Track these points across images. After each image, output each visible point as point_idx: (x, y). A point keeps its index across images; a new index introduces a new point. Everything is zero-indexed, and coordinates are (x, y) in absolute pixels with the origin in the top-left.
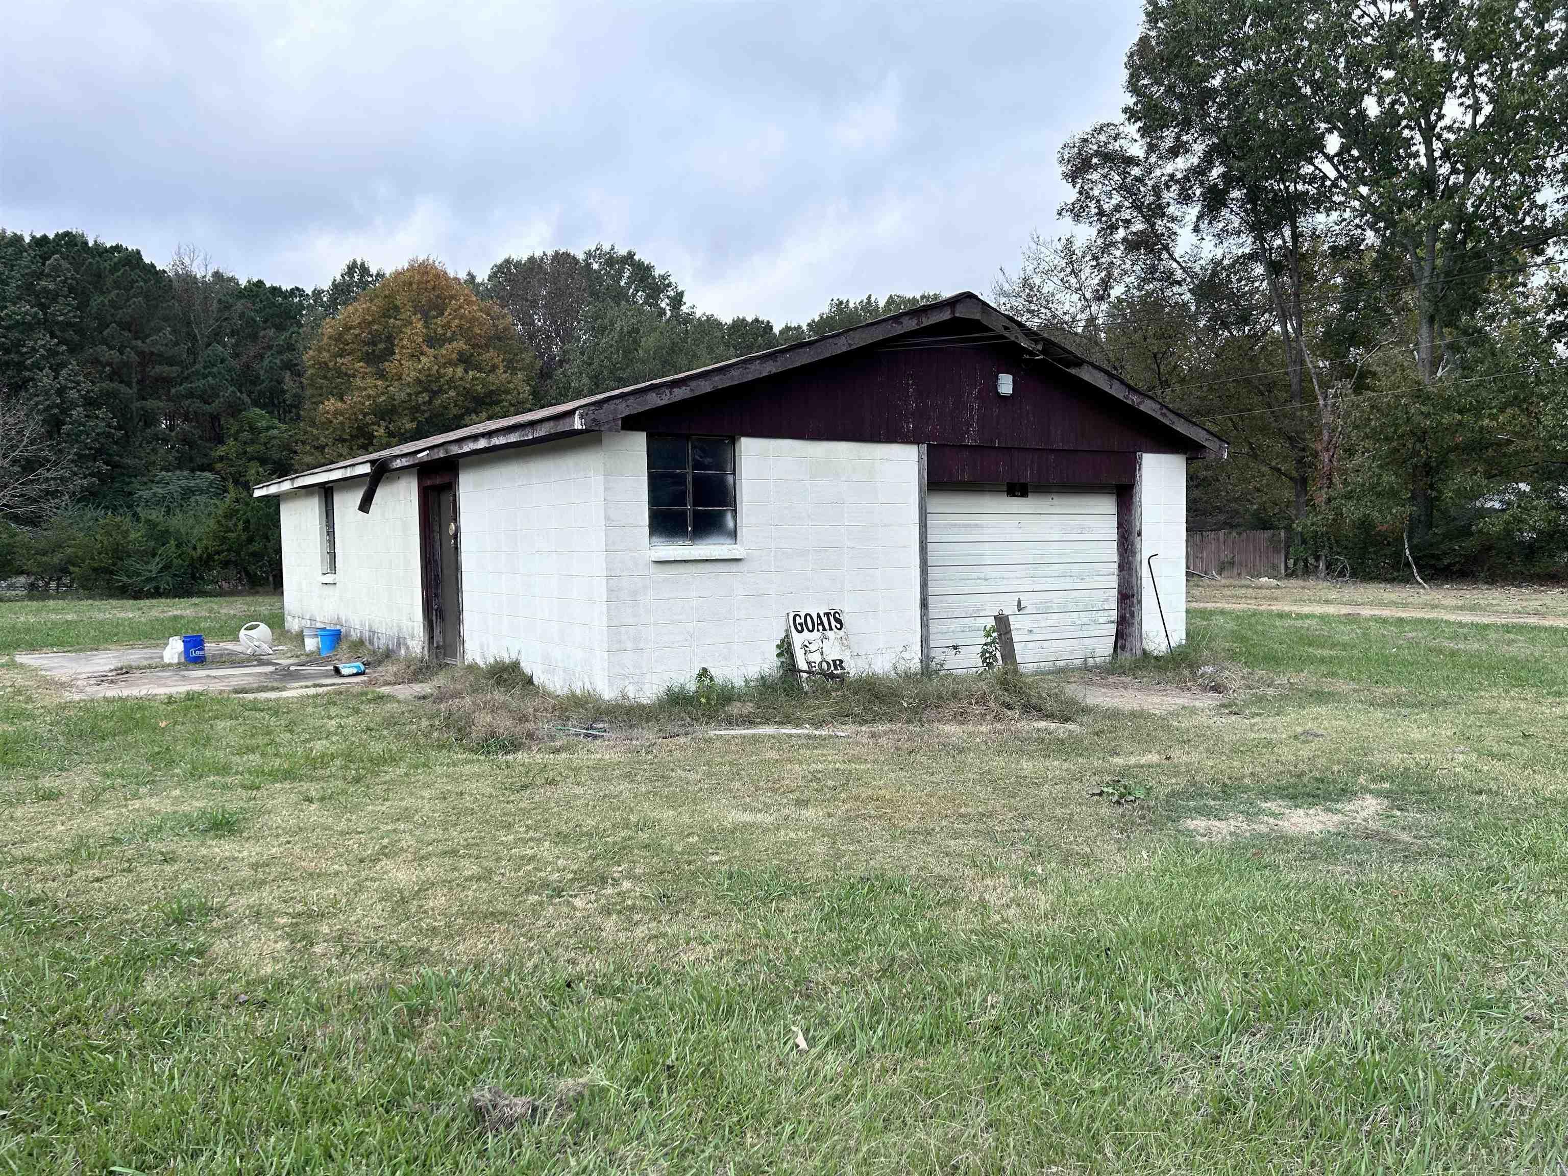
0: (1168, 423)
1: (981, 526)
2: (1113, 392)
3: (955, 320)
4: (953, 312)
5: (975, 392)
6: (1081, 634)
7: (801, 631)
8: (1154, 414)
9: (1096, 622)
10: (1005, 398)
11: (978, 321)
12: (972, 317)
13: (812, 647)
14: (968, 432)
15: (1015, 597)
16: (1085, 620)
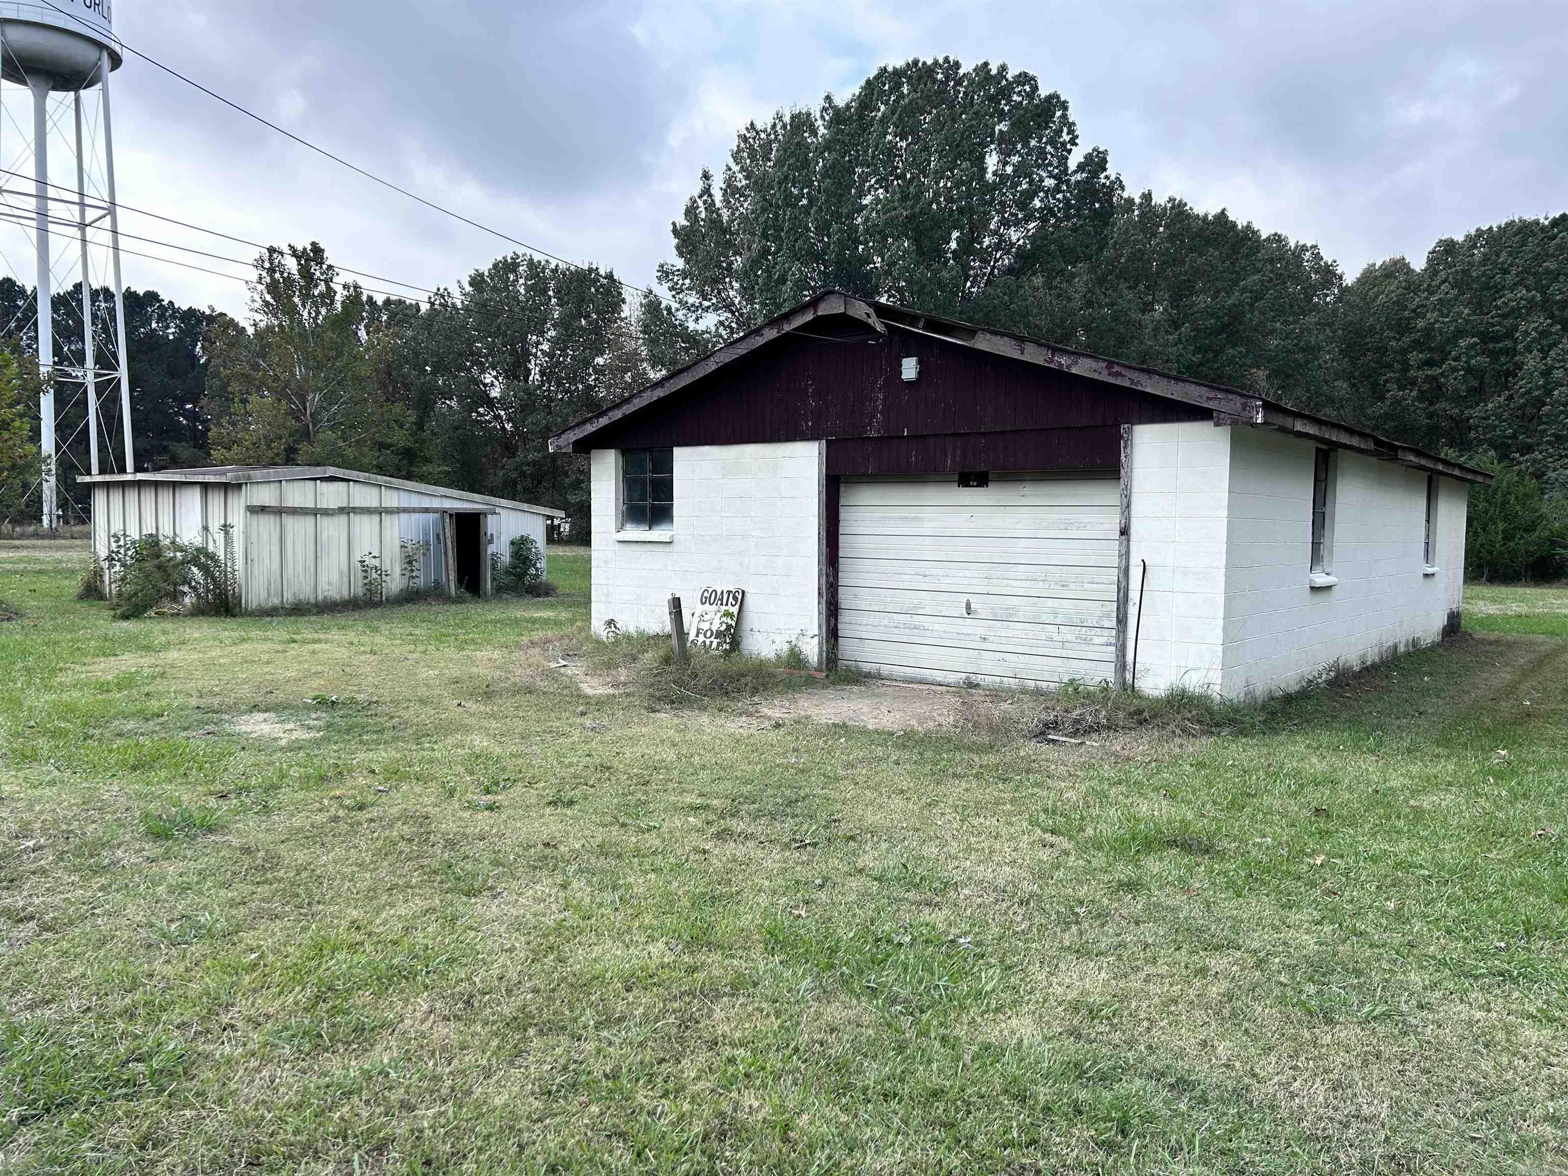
0: (1127, 384)
1: (921, 519)
2: (1026, 358)
3: (818, 320)
4: (815, 312)
5: (880, 382)
6: (1064, 653)
7: (703, 604)
8: (1096, 376)
9: (1087, 641)
10: (910, 383)
11: (843, 315)
12: (835, 312)
13: (706, 617)
14: (870, 423)
15: (964, 598)
16: (1070, 637)
